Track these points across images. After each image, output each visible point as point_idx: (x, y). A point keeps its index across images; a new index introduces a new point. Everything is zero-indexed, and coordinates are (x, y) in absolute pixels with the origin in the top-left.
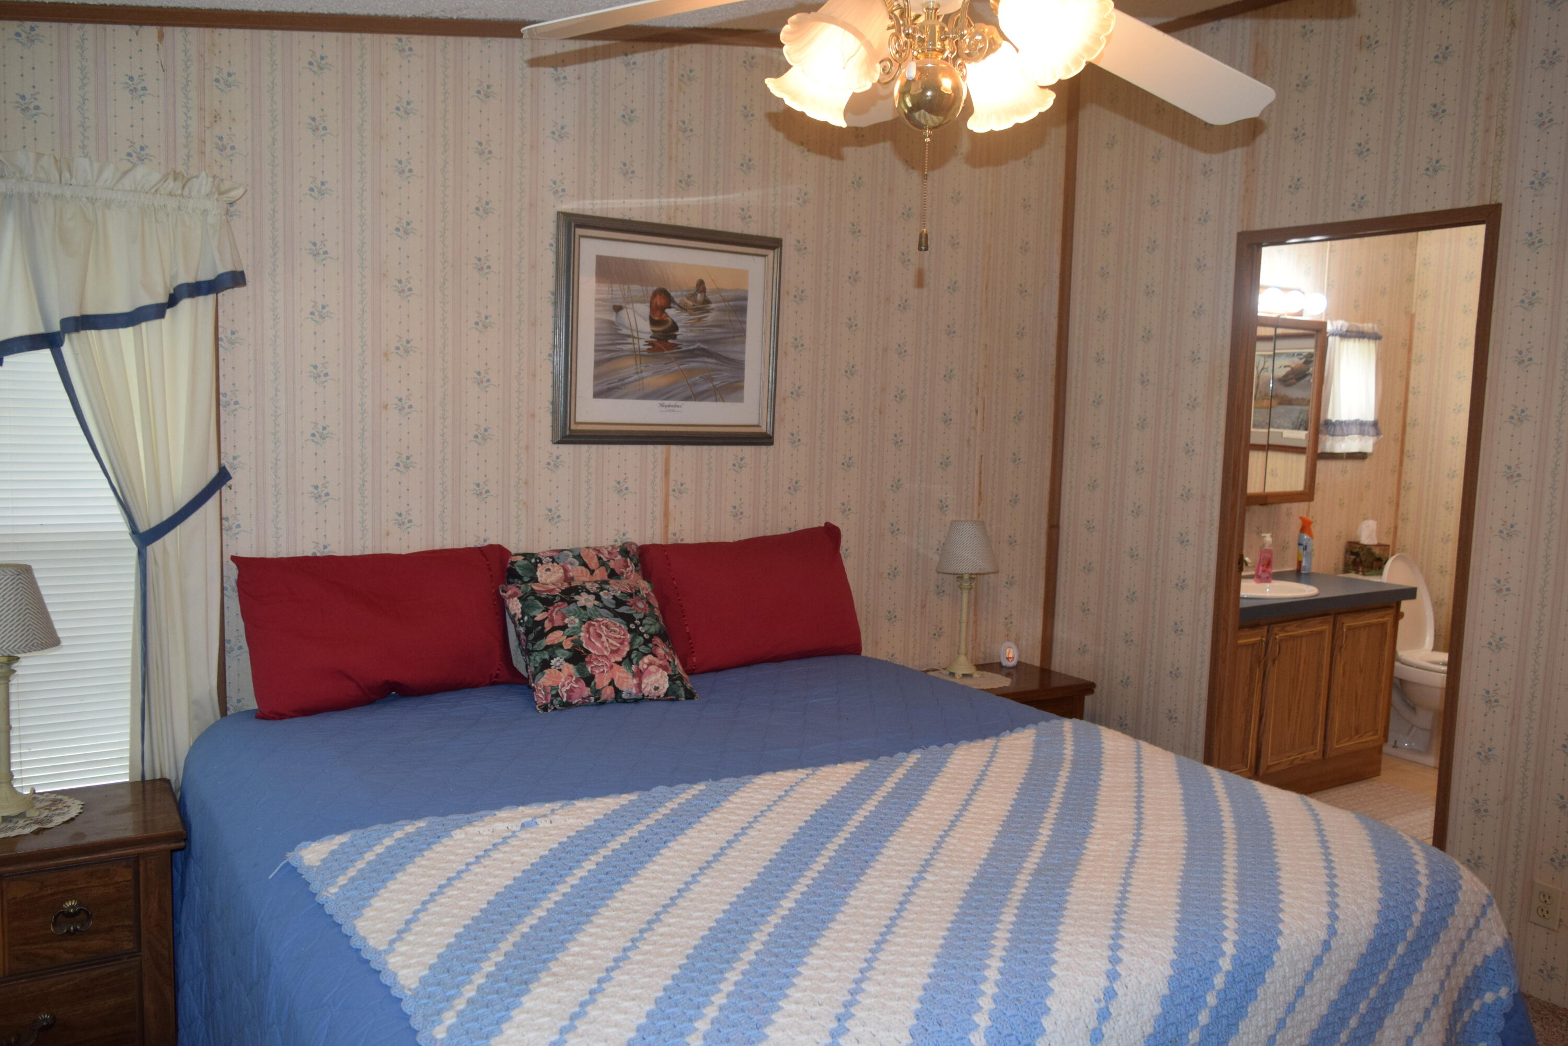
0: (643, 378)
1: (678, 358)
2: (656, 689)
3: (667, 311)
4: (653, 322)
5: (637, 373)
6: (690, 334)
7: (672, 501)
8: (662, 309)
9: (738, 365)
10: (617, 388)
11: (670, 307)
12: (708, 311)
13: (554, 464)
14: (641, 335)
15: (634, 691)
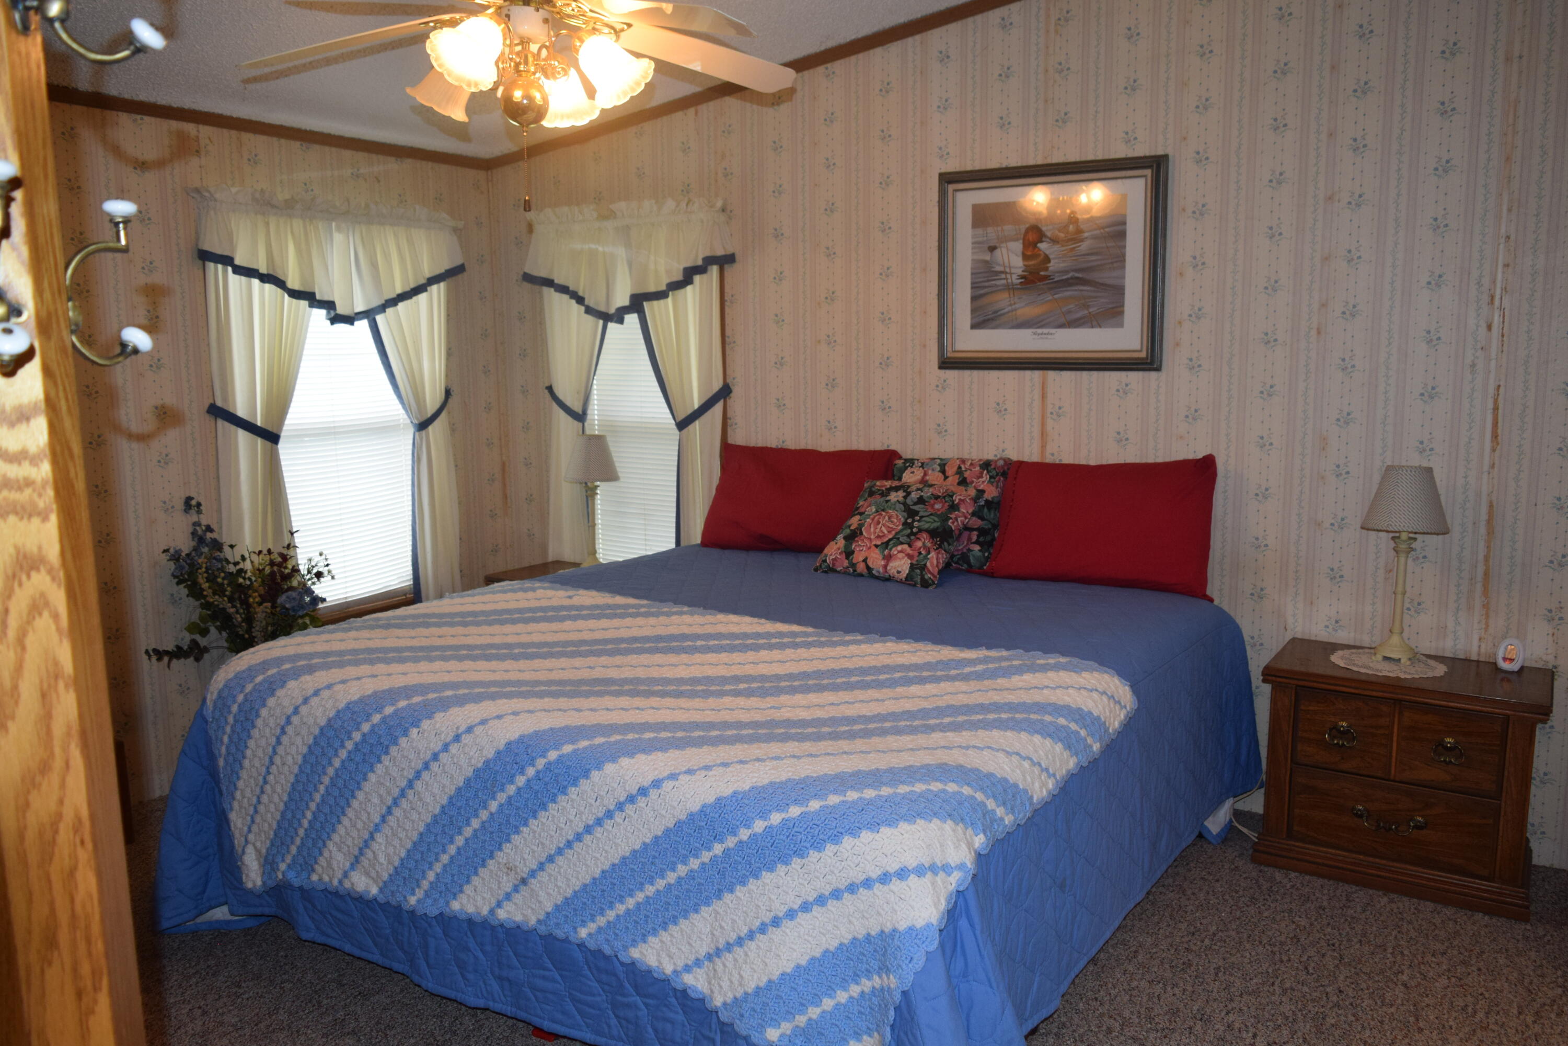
0: (1015, 310)
1: (1050, 289)
2: (899, 572)
3: (1039, 245)
4: (1025, 257)
5: (1011, 305)
6: (1062, 265)
7: (1050, 423)
8: (1034, 245)
9: (1119, 291)
10: (992, 319)
11: (1041, 242)
12: (1082, 240)
13: (942, 387)
14: (1013, 271)
15: (881, 570)
